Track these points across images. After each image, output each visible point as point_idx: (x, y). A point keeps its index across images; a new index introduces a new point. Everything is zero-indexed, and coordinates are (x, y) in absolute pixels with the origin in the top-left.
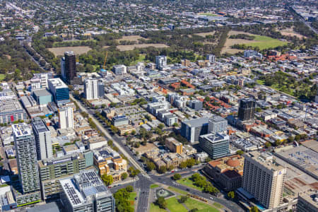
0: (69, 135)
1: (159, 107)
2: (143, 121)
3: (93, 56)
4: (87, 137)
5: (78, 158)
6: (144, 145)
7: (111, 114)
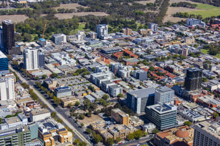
0: (10, 106)
1: (103, 78)
2: (87, 92)
3: (31, 25)
4: (29, 109)
5: (23, 130)
6: (89, 117)
7: (53, 85)
